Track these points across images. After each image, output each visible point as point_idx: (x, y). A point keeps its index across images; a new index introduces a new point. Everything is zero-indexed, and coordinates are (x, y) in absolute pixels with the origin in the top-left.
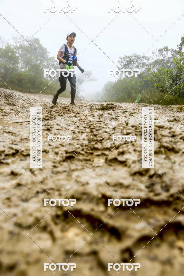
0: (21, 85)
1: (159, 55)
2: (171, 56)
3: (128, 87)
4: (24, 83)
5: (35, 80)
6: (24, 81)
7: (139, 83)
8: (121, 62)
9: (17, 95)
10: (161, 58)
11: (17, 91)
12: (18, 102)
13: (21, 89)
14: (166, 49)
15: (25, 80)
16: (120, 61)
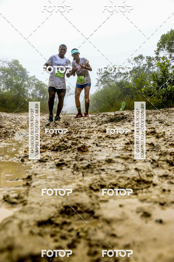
0: (5, 105)
1: (135, 63)
2: (146, 63)
3: (109, 96)
4: (8, 104)
5: (18, 100)
6: (7, 102)
7: (120, 92)
8: (100, 74)
9: (2, 116)
10: (137, 65)
11: (1, 111)
12: (4, 123)
13: (5, 109)
14: (141, 57)
15: (8, 100)
16: (99, 72)
